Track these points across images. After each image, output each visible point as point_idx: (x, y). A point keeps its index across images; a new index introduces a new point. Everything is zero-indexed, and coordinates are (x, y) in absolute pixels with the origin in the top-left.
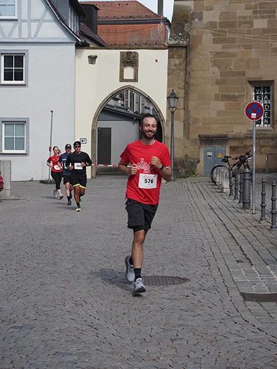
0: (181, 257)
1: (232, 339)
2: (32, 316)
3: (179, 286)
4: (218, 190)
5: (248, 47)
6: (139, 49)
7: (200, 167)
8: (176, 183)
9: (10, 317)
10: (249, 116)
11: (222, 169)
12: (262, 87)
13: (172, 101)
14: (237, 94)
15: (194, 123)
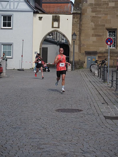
0: (79, 101)
1: (101, 134)
2: (19, 124)
3: (79, 113)
4: (93, 75)
5: (106, 14)
6: (60, 14)
7: (85, 65)
8: (75, 71)
9: (10, 124)
10: (107, 44)
11: (95, 66)
12: (112, 31)
13: (74, 37)
14: (101, 34)
15: (83, 46)
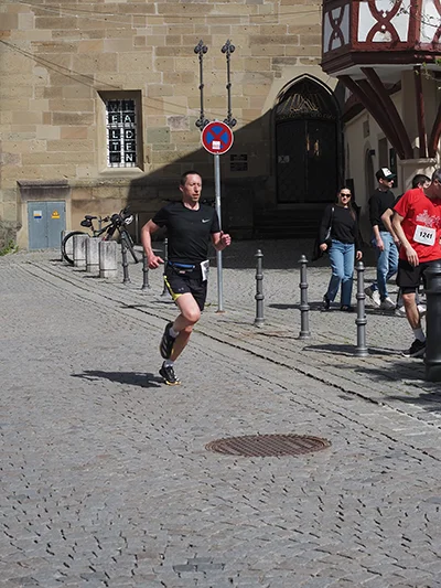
5: (96, 35)
7: (23, 236)
14: (79, 113)
15: (8, 162)
